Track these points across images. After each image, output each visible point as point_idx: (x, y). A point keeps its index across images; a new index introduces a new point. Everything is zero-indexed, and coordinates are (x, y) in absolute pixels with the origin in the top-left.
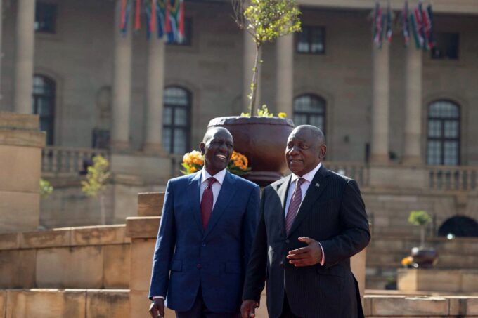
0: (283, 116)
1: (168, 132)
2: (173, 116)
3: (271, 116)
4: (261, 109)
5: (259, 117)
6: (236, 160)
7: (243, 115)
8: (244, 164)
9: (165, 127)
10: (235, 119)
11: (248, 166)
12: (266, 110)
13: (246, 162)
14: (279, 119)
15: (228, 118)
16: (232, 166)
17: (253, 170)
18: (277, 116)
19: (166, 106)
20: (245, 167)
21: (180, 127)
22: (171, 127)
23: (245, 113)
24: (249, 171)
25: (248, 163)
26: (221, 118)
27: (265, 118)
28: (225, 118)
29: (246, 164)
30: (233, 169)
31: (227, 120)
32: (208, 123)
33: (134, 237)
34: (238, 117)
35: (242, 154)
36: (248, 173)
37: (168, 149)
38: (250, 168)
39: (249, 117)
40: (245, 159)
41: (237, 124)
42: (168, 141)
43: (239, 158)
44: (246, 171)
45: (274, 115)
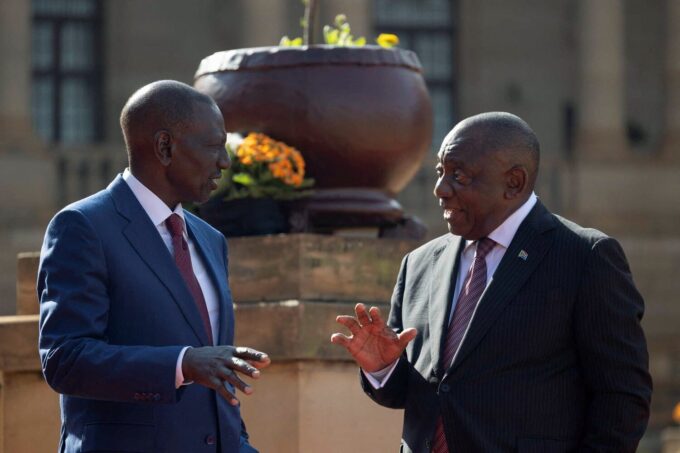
0: (390, 42)
1: (46, 89)
2: (57, 47)
3: (361, 44)
4: (334, 27)
5: (330, 46)
6: (275, 161)
7: (286, 44)
8: (295, 170)
9: (37, 75)
10: (267, 55)
11: (307, 176)
12: (346, 27)
13: (301, 164)
14: (381, 52)
15: (250, 51)
16: (265, 177)
17: (318, 186)
18: (375, 43)
19: (38, 19)
20: (298, 179)
21: (75, 74)
22: (53, 75)
23: (292, 38)
24: (308, 188)
25: (306, 169)
26: (232, 53)
27: (344, 51)
28: (242, 51)
29: (301, 171)
30: (268, 183)
31: (246, 58)
32: (196, 66)
33: (12, 368)
34: (274, 50)
35: (289, 144)
36: (305, 193)
37: (46, 132)
38: (311, 182)
39: (305, 48)
40: (297, 156)
41: (272, 68)
42: (46, 111)
43: (282, 157)
44: (301, 190)
45: (368, 43)
